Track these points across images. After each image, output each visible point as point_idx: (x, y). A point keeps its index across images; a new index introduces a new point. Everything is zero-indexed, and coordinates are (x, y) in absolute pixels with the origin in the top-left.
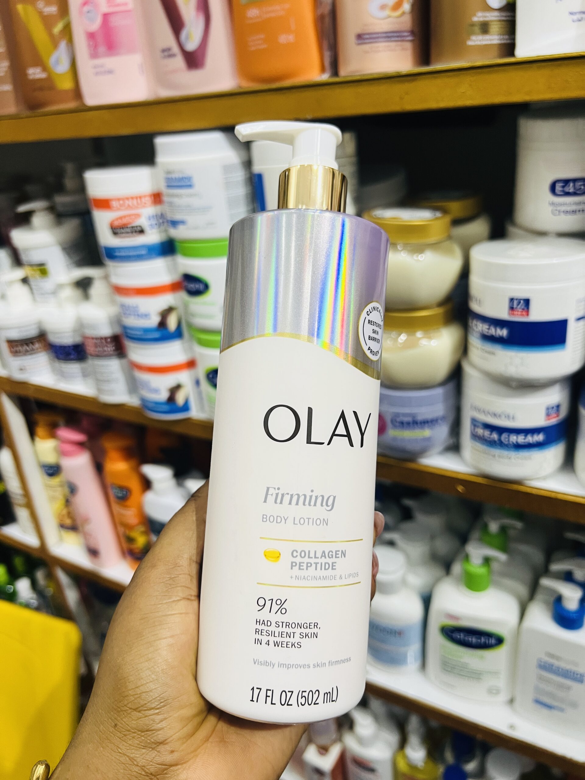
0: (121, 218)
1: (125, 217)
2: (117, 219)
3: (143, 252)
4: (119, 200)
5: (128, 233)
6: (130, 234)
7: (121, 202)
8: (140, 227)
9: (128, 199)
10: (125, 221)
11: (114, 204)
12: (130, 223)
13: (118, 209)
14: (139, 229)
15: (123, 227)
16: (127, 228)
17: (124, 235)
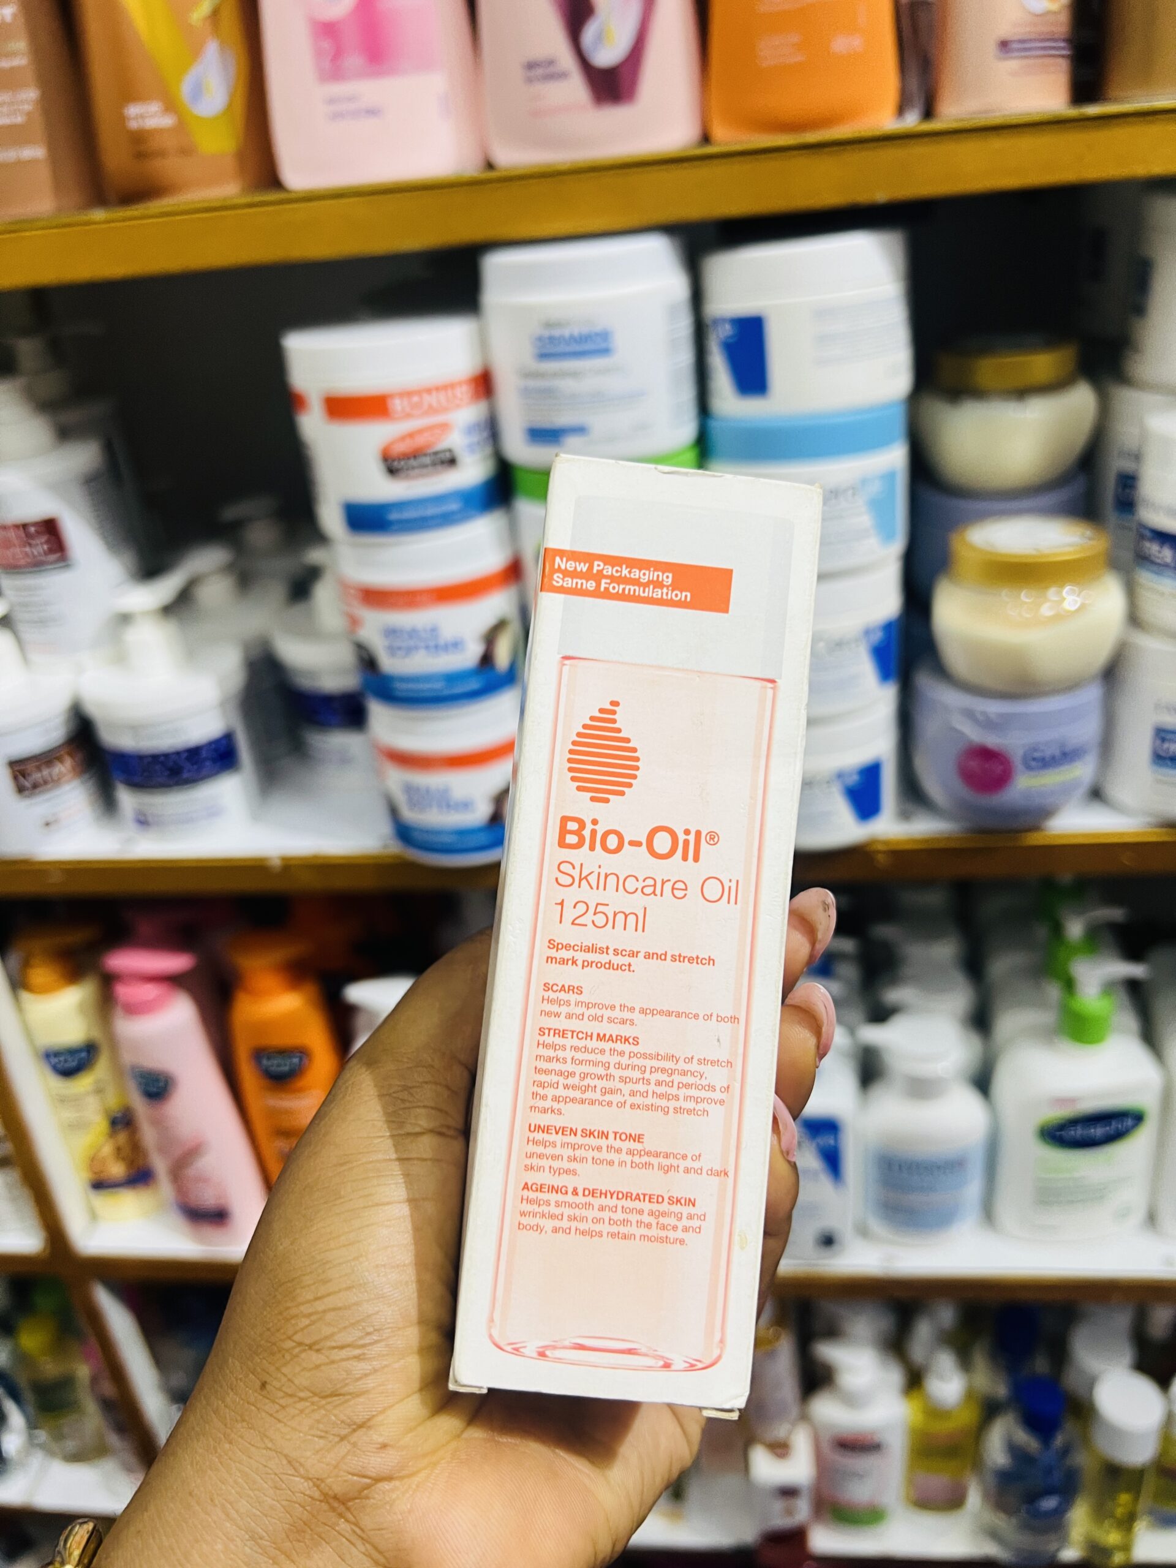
3: (454, 506)
4: (407, 394)
6: (430, 469)
7: (415, 399)
8: (450, 450)
9: (429, 391)
11: (397, 405)
12: (429, 446)
13: (408, 416)
14: (448, 455)
17: (417, 471)
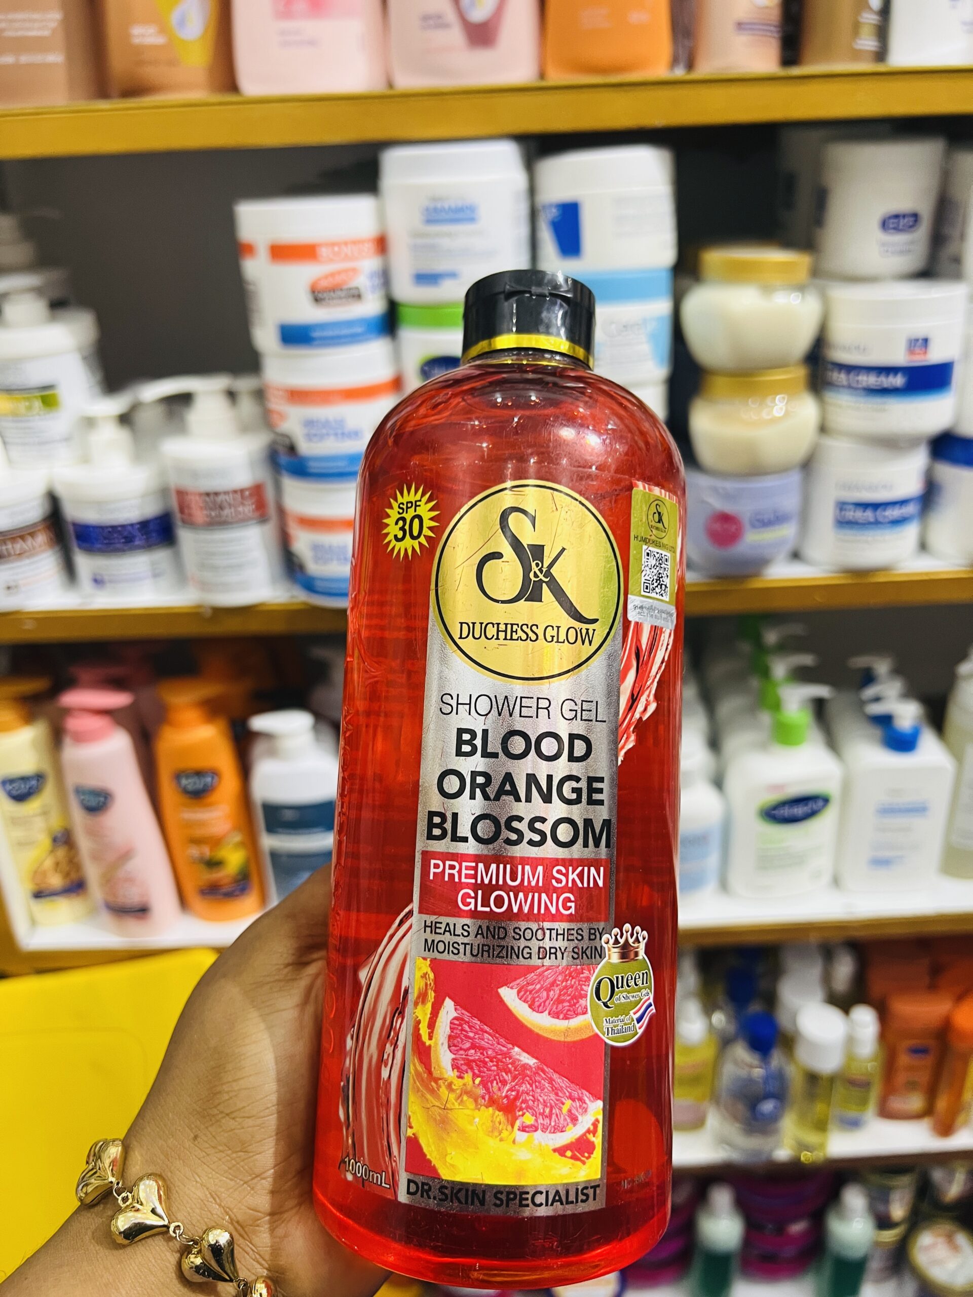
0: (332, 275)
1: (339, 273)
2: (326, 277)
3: (359, 330)
4: (333, 244)
5: (340, 298)
6: (344, 300)
7: (336, 249)
8: (357, 288)
9: (346, 244)
10: (338, 279)
11: (324, 252)
13: (331, 261)
14: (356, 293)
15: (333, 289)
16: (341, 290)
